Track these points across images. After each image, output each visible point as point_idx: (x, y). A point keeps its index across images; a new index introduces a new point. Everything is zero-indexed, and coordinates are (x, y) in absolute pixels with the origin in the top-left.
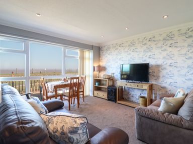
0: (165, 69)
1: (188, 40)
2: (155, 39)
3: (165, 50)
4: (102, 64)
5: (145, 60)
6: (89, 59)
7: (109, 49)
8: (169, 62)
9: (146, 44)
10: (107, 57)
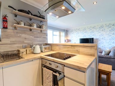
0: (100, 40)
1: (109, 28)
2: (96, 27)
3: (100, 32)
4: (69, 38)
5: (91, 37)
6: (63, 36)
7: (72, 31)
8: (102, 37)
9: (91, 29)
10: (71, 35)
